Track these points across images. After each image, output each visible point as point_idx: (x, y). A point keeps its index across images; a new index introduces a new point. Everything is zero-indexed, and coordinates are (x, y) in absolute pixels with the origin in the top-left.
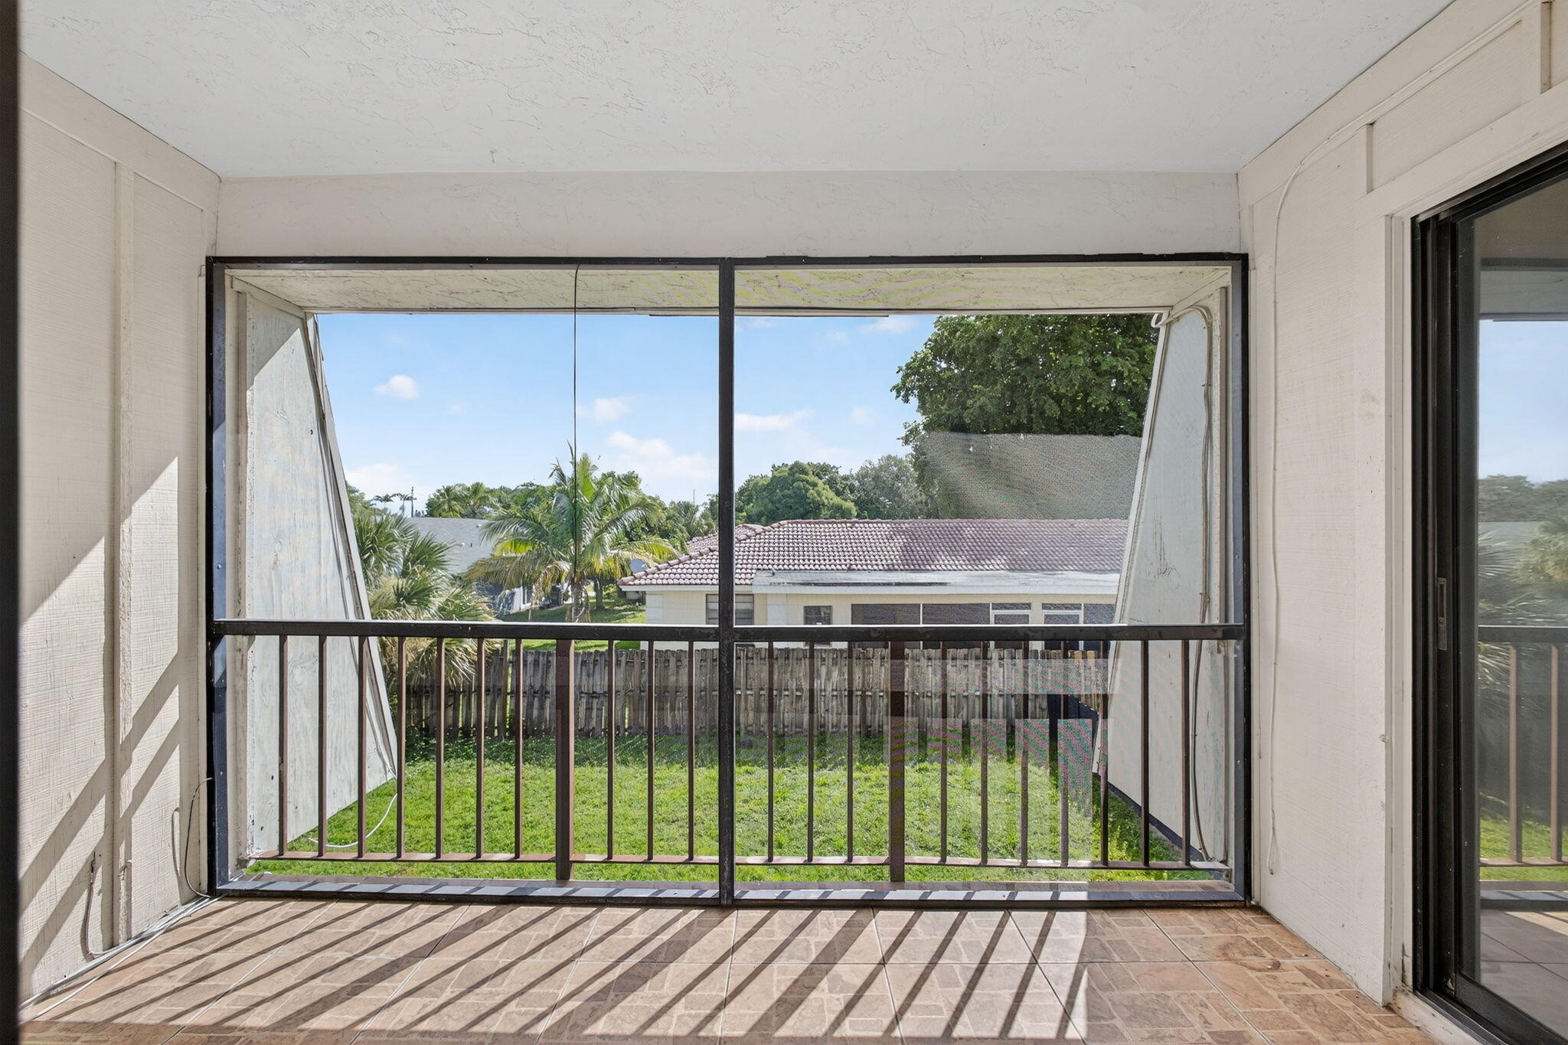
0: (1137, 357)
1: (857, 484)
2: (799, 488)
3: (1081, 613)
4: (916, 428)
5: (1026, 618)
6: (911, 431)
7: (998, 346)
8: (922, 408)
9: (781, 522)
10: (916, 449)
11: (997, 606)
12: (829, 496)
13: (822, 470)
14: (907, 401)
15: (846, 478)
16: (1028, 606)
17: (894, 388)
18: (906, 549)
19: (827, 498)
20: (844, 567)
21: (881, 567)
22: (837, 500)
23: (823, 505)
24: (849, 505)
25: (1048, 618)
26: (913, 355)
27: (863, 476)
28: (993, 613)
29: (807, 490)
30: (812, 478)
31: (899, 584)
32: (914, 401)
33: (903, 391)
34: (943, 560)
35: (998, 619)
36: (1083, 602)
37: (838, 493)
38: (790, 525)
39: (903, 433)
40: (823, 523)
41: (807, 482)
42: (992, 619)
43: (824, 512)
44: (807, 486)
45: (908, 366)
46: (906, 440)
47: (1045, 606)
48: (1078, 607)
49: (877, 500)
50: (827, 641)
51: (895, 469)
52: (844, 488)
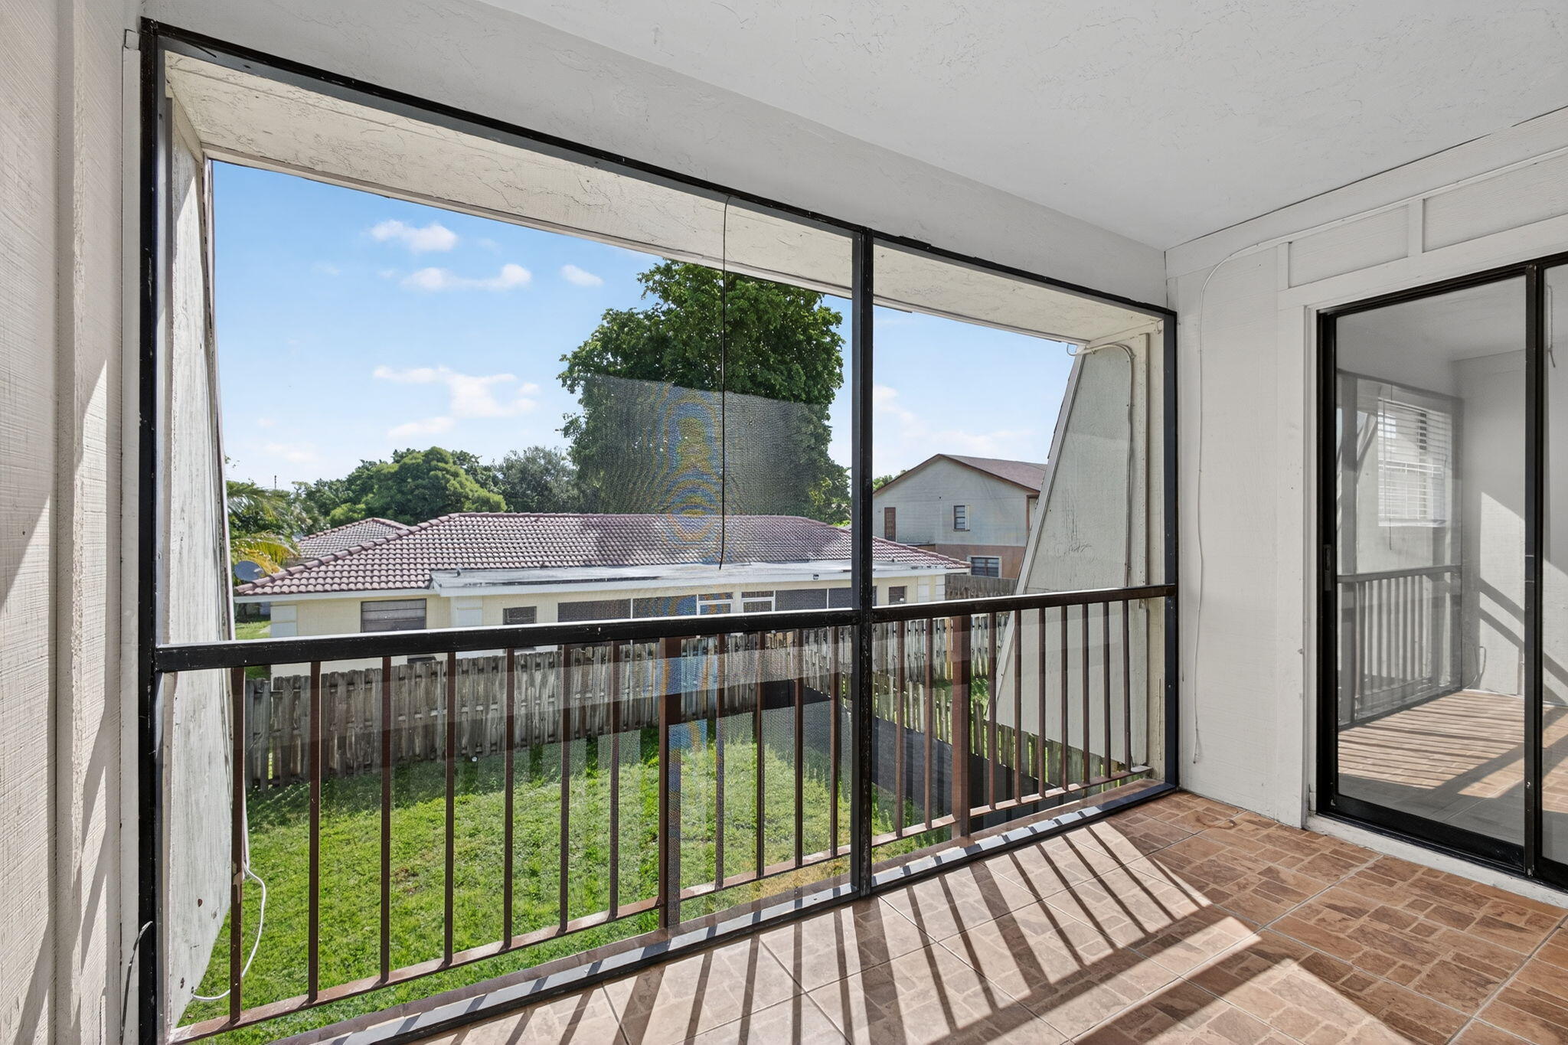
0: (786, 373)
1: (500, 476)
2: (437, 477)
3: (773, 599)
4: (577, 420)
5: (728, 608)
6: (571, 423)
7: (667, 347)
8: (588, 400)
9: (451, 515)
10: (575, 442)
11: (703, 597)
12: (472, 488)
13: (462, 458)
14: (572, 392)
15: (487, 469)
16: (729, 596)
17: (559, 377)
18: (601, 543)
19: (471, 491)
20: (536, 564)
21: (577, 563)
22: (483, 493)
23: (467, 498)
24: (499, 498)
25: (747, 608)
26: (582, 344)
27: (509, 466)
28: (699, 604)
29: (448, 481)
30: (450, 467)
31: (609, 580)
32: (579, 391)
33: (569, 380)
34: (640, 555)
35: (704, 610)
36: (774, 589)
37: (483, 485)
38: (462, 519)
39: (563, 424)
40: (503, 517)
41: (448, 472)
42: (698, 610)
43: (468, 504)
44: (448, 476)
45: (575, 356)
46: (566, 431)
47: (744, 595)
48: (770, 594)
49: (524, 494)
50: (531, 645)
51: (542, 462)
52: (486, 480)
